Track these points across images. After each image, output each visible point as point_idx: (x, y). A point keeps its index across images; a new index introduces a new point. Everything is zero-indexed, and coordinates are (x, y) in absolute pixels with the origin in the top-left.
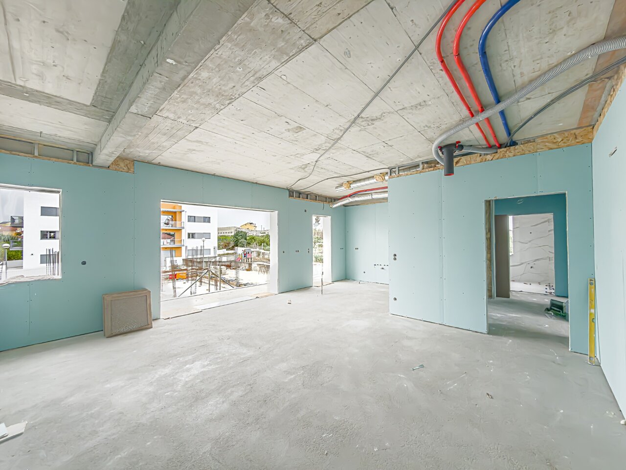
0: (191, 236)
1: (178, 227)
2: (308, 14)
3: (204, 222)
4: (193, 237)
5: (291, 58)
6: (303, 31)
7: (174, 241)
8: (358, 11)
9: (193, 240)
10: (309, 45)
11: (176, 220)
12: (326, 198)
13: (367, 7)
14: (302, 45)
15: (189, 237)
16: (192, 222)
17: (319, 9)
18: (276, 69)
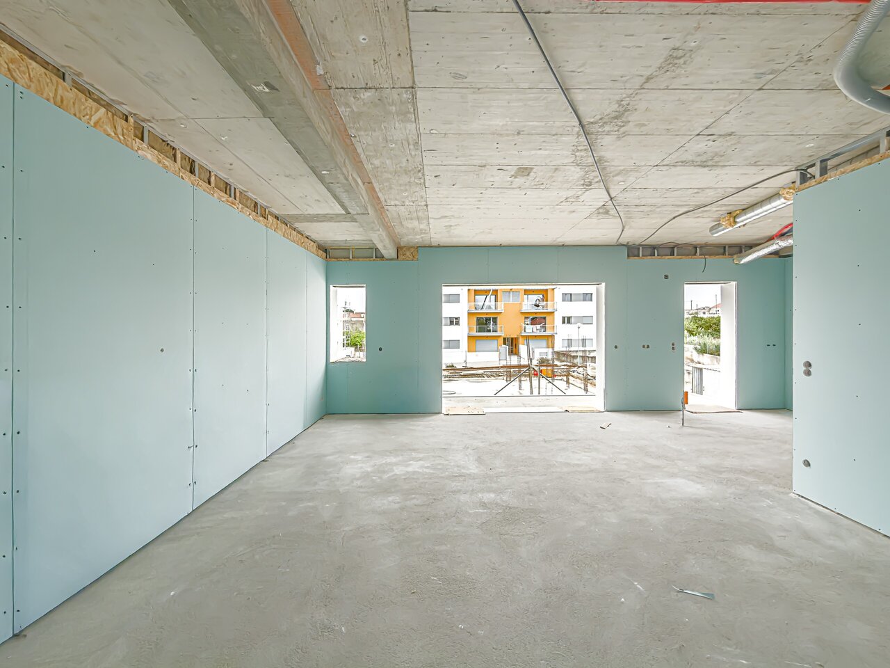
0: (567, 320)
1: (550, 310)
2: (378, 75)
3: (584, 300)
4: (569, 322)
5: (416, 113)
6: (393, 88)
7: (544, 327)
8: (410, 39)
9: (569, 325)
10: (414, 96)
11: (547, 301)
12: (725, 247)
13: (411, 30)
14: (409, 99)
15: (564, 322)
16: (568, 301)
17: (380, 65)
18: (418, 129)
